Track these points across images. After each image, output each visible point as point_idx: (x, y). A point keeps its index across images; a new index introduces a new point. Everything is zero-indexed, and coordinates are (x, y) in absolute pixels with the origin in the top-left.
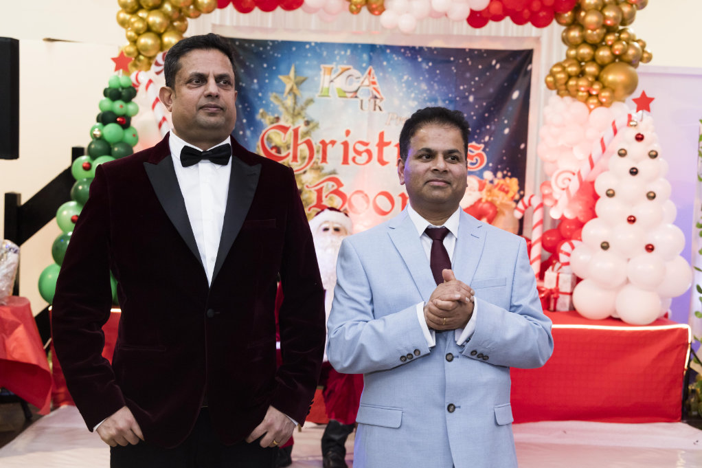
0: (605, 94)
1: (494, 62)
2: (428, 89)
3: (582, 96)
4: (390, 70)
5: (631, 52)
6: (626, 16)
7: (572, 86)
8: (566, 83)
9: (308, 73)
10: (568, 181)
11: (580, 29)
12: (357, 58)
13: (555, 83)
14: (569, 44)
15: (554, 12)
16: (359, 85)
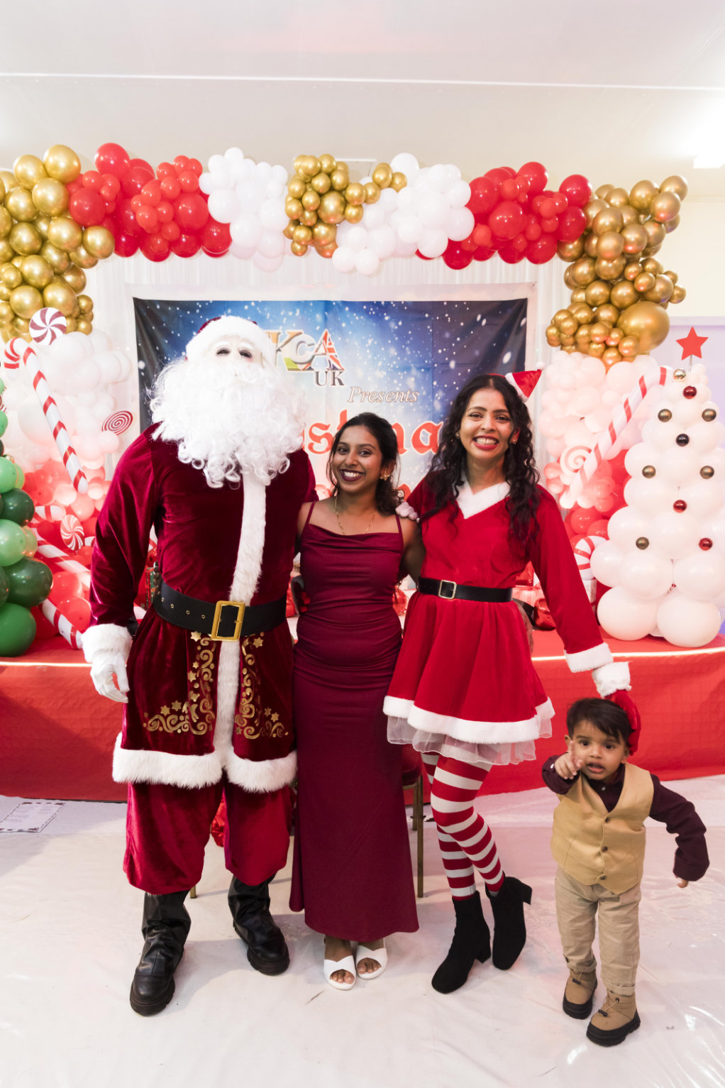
0: (628, 343)
1: (479, 318)
2: (398, 355)
3: (596, 350)
4: (350, 333)
5: (659, 287)
6: (652, 241)
7: (583, 337)
8: (574, 335)
10: (582, 460)
11: (590, 261)
12: (309, 319)
13: (559, 336)
14: (576, 285)
15: (556, 242)
16: (313, 353)
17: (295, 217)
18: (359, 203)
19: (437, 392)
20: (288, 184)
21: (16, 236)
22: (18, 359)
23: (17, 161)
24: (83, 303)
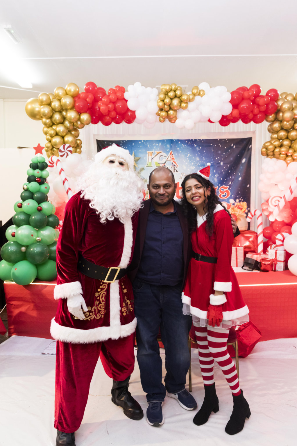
0: (296, 154)
1: (232, 145)
2: (200, 160)
3: (282, 157)
4: (181, 152)
7: (277, 152)
8: (273, 151)
9: (140, 155)
10: (278, 202)
11: (279, 122)
12: (165, 147)
13: (267, 152)
14: (273, 131)
15: (265, 114)
16: (166, 160)
17: (161, 108)
18: (186, 102)
19: (215, 175)
20: (158, 95)
21: (54, 117)
22: (53, 164)
23: (55, 90)
24: (78, 142)
